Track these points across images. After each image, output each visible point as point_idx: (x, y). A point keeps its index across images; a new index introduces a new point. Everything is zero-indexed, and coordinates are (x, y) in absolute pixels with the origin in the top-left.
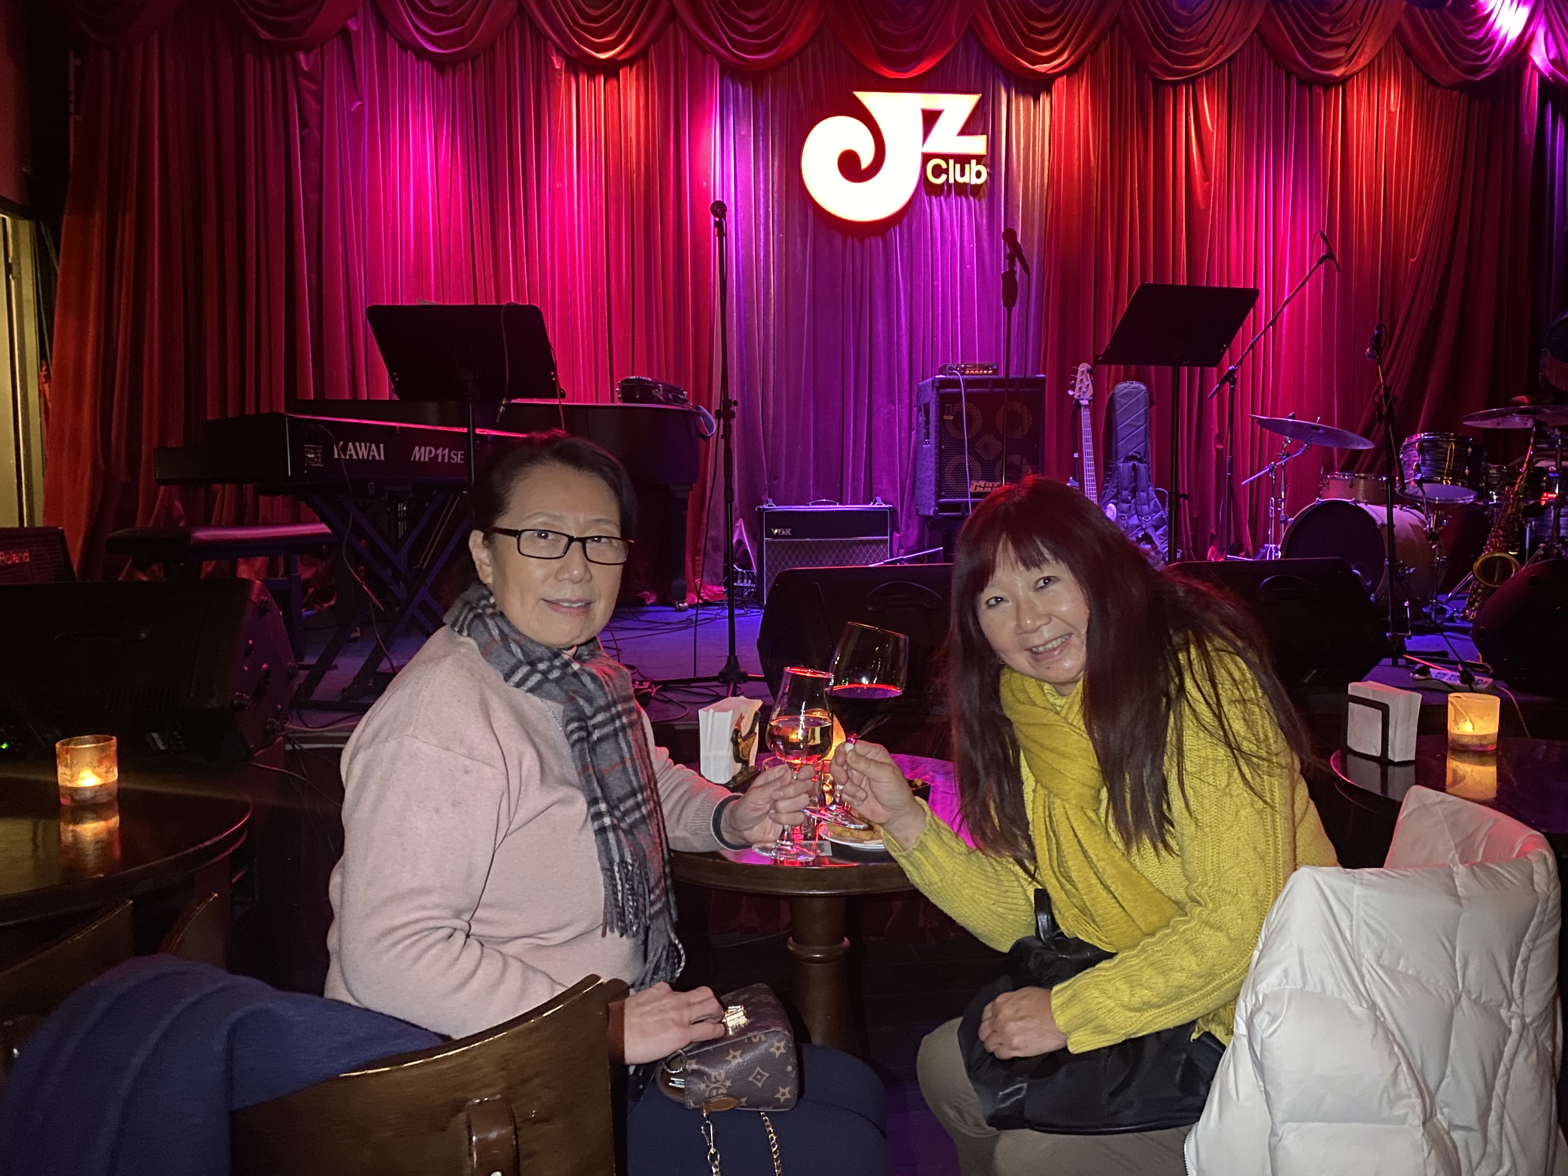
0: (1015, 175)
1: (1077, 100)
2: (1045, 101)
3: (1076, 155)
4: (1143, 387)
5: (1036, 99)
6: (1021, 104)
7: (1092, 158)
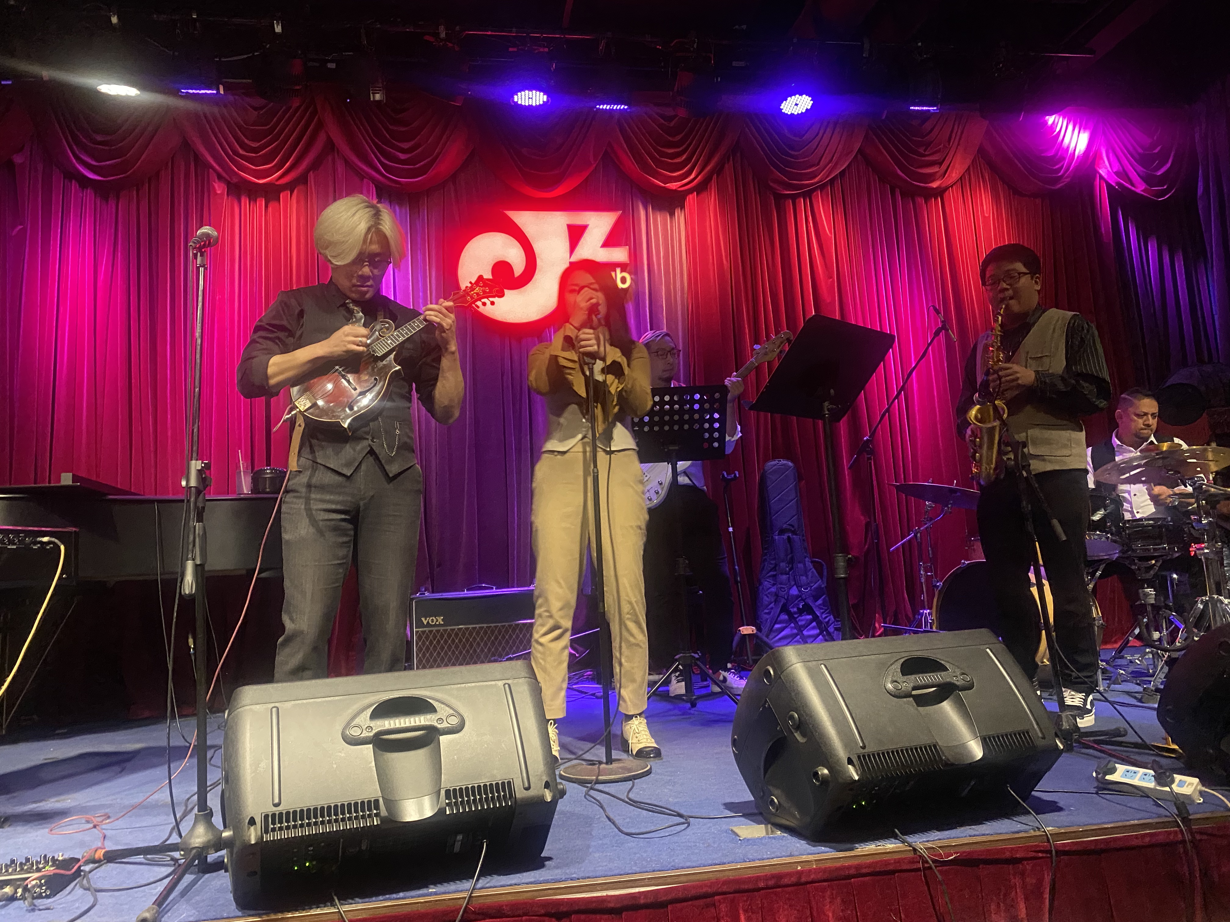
0: (657, 280)
1: (708, 214)
2: (680, 217)
3: (711, 261)
4: (790, 464)
5: (672, 214)
6: (659, 219)
7: (725, 262)
